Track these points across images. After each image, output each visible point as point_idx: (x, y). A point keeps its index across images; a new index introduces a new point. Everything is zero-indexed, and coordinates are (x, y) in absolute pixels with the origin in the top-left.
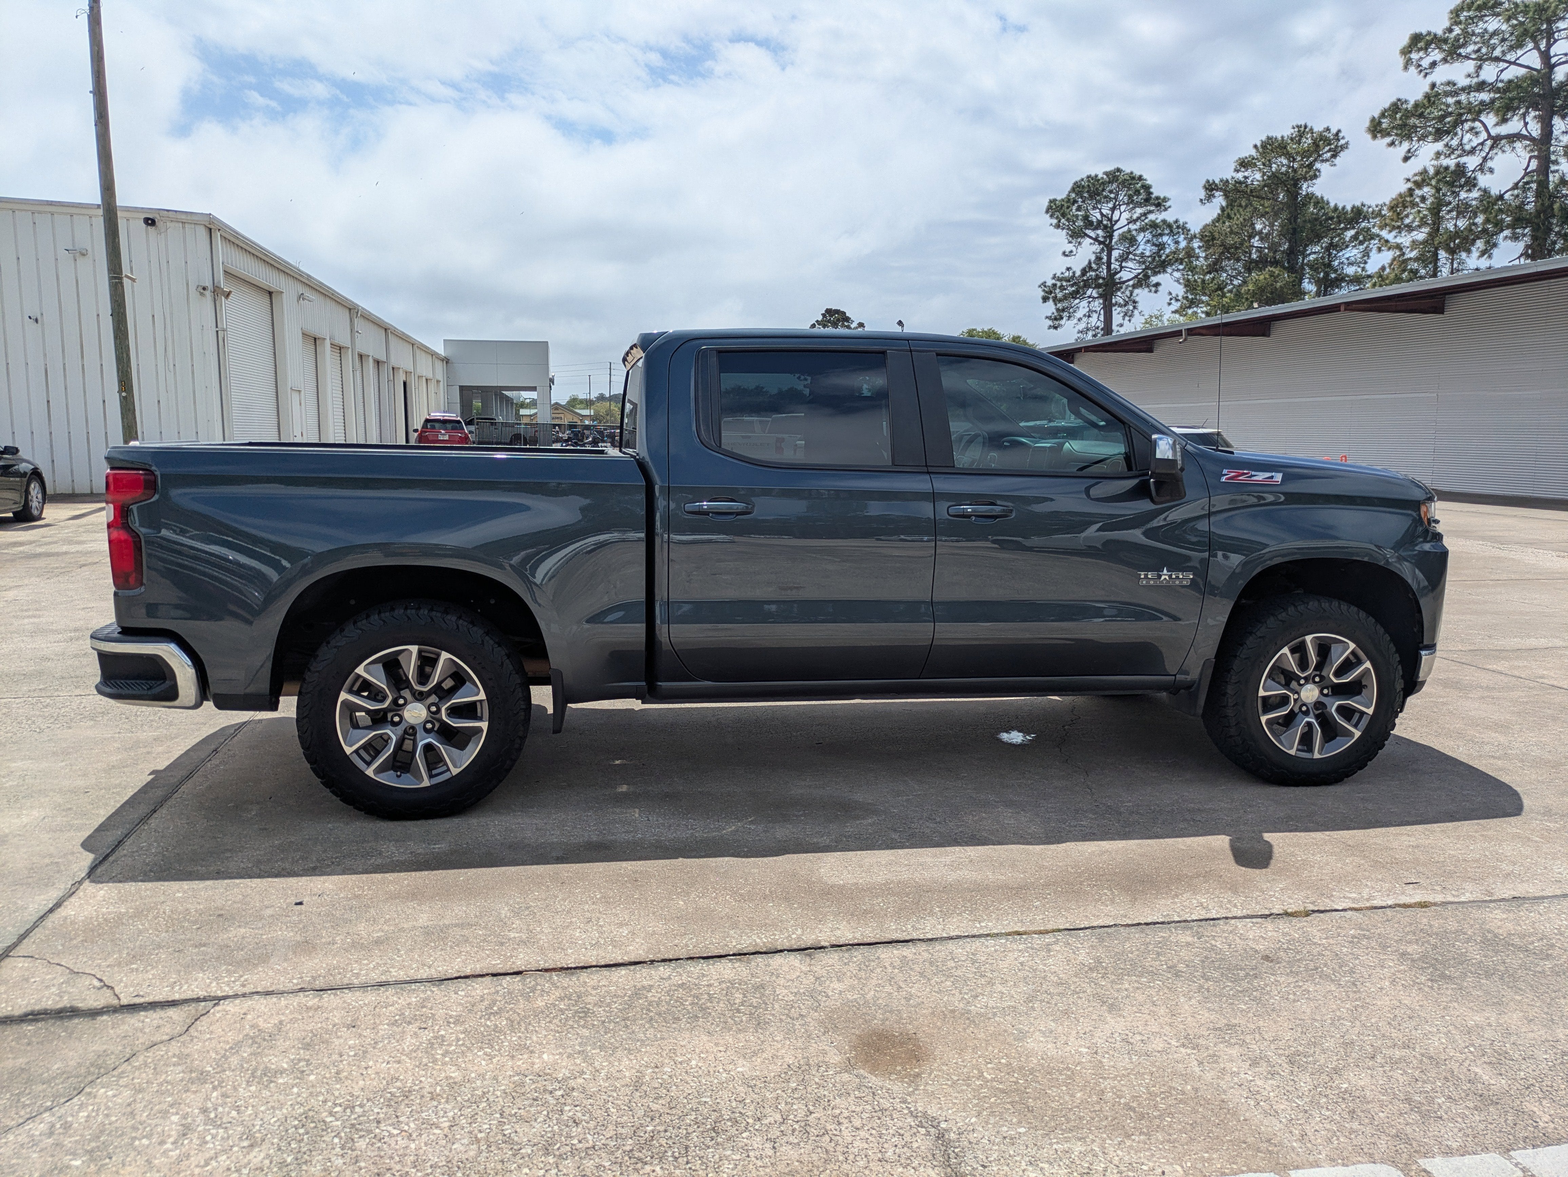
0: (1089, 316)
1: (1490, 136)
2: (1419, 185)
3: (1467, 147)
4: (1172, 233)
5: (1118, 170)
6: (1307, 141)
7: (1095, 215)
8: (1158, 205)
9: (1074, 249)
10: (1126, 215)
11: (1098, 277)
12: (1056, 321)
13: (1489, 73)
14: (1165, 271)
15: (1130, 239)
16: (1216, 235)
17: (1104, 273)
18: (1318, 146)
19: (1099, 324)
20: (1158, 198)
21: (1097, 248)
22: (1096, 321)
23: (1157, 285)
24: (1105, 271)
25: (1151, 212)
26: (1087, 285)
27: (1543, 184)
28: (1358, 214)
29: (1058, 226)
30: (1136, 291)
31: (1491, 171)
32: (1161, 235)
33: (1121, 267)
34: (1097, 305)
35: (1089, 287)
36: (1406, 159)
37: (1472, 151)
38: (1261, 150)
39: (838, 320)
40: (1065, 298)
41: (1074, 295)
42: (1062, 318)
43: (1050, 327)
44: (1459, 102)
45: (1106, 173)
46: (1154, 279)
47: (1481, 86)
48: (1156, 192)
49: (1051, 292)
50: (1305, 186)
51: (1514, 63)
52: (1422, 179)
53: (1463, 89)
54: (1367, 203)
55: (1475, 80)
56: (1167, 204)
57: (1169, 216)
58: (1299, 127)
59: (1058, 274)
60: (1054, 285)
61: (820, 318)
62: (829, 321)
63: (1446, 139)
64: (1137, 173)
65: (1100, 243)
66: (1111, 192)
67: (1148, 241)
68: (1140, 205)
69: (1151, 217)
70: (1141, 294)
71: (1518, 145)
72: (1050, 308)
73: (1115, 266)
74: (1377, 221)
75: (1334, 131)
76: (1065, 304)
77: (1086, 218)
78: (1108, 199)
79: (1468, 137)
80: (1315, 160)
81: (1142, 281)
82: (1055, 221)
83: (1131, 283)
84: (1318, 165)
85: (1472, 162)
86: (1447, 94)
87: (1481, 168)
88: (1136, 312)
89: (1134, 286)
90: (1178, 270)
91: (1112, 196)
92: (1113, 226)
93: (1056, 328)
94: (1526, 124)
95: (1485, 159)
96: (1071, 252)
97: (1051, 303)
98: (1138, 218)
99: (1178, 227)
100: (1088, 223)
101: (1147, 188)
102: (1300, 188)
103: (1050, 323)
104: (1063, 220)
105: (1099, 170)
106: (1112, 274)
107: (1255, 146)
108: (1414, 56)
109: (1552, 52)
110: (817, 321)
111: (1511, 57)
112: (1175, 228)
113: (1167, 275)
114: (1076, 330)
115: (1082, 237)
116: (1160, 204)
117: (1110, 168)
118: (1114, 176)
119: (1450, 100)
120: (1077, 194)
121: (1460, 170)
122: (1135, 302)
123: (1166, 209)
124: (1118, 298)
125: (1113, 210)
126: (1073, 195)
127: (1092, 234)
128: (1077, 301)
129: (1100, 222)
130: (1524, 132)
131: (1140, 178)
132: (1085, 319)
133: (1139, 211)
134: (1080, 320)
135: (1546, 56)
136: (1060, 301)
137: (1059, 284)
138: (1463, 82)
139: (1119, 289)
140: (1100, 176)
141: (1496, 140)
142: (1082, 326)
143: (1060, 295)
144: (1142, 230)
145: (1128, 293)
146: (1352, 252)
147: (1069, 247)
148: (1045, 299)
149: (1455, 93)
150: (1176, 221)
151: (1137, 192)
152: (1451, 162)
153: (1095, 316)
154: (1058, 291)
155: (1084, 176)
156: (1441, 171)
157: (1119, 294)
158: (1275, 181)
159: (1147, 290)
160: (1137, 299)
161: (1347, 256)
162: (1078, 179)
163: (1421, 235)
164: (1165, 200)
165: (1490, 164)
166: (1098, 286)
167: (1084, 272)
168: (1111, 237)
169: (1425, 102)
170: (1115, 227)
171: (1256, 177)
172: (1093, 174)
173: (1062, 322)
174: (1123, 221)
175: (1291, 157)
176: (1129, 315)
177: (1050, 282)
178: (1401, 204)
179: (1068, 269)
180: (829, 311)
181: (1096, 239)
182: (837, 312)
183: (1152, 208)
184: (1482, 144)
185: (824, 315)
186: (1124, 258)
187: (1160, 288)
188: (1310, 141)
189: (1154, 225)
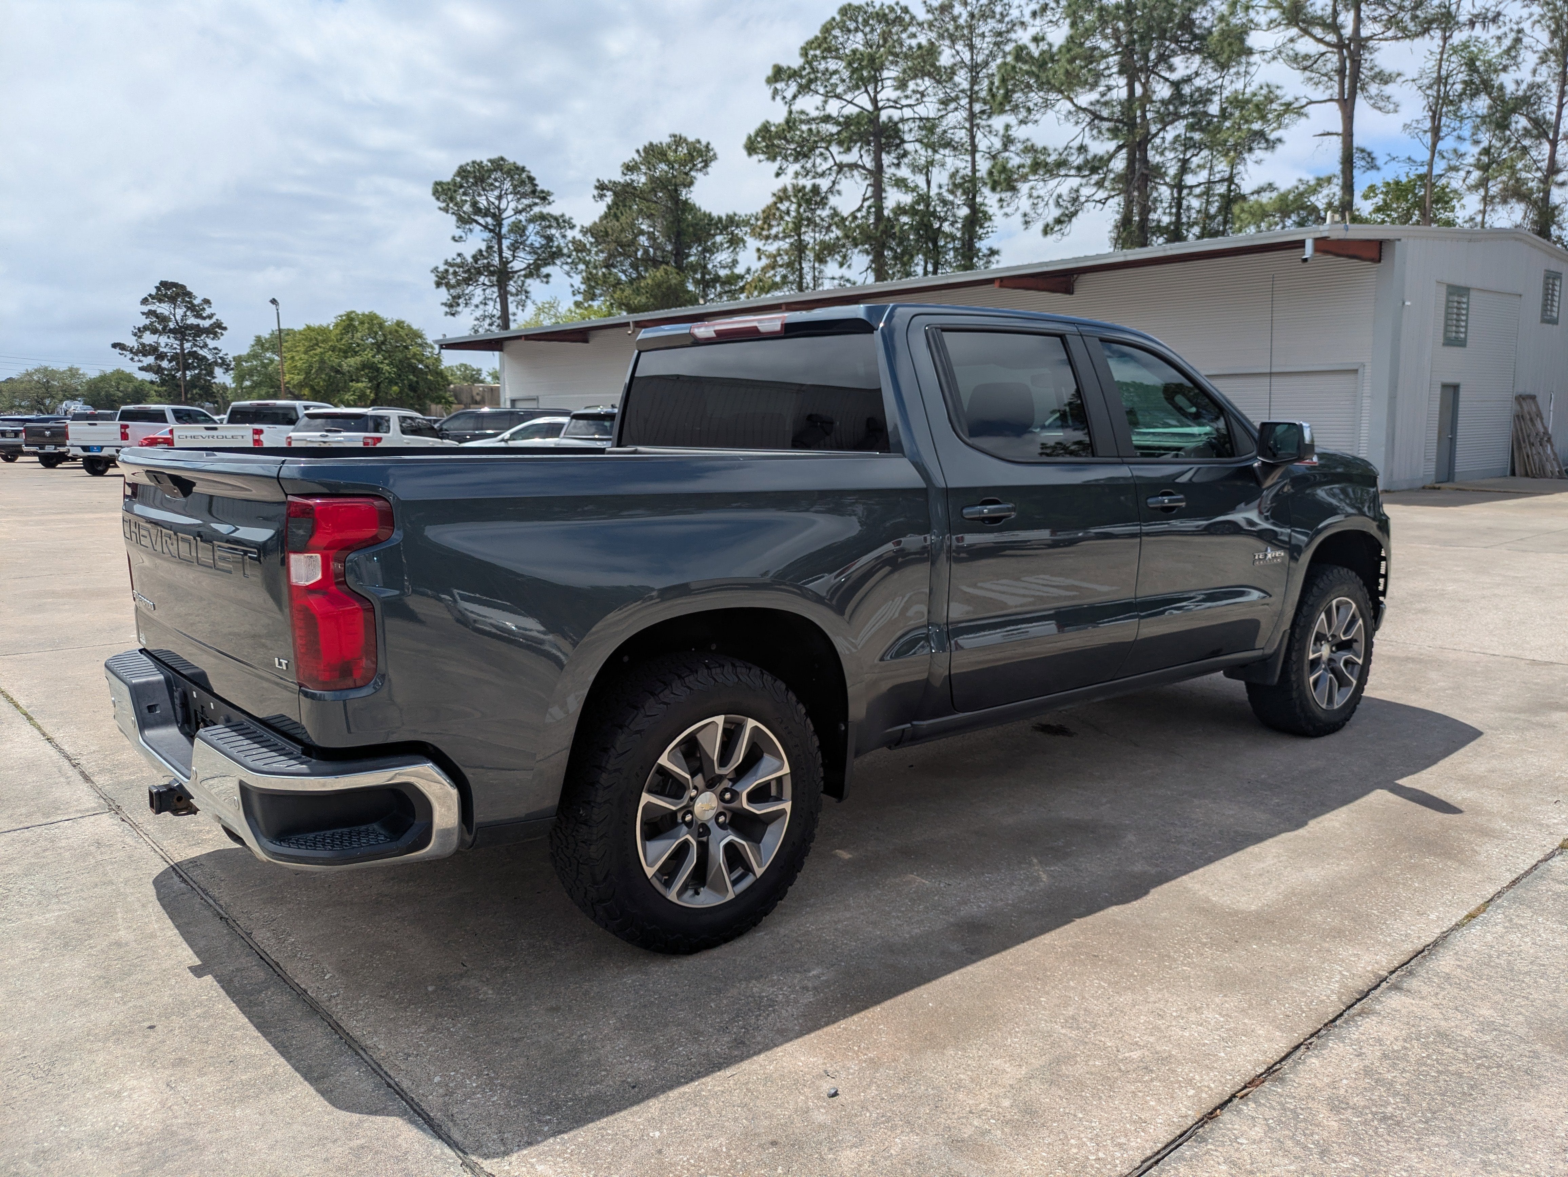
0: (485, 304)
1: (835, 164)
2: (781, 200)
3: (819, 170)
4: (559, 226)
5: (502, 159)
6: (683, 150)
7: (483, 202)
8: (544, 199)
9: (463, 235)
10: (513, 205)
11: (489, 265)
12: (452, 307)
13: (834, 107)
14: (554, 263)
15: (519, 229)
16: (610, 231)
17: (496, 261)
18: (693, 156)
19: (495, 312)
20: (542, 192)
21: (487, 235)
22: (494, 309)
23: (548, 276)
24: (497, 259)
25: (536, 204)
26: (479, 273)
27: (879, 209)
28: (732, 221)
29: (446, 210)
30: (529, 281)
31: (839, 193)
32: (550, 227)
33: (514, 257)
34: (493, 293)
35: (482, 274)
36: (778, 175)
37: (823, 175)
38: (643, 154)
39: (178, 295)
40: (458, 283)
41: (467, 281)
42: (458, 305)
43: (446, 314)
44: (810, 130)
45: (490, 161)
46: (545, 270)
47: (827, 119)
48: (541, 186)
49: (444, 278)
50: (684, 193)
51: (851, 102)
52: (782, 196)
53: (814, 119)
54: (738, 212)
55: (822, 113)
56: (551, 198)
57: (553, 209)
58: (675, 136)
59: (450, 260)
60: (447, 271)
61: (154, 292)
62: (165, 295)
63: (802, 162)
64: (520, 164)
65: (491, 231)
66: (496, 180)
67: (538, 233)
68: (524, 195)
69: (536, 210)
70: (533, 285)
71: (855, 173)
72: (443, 294)
73: (507, 254)
74: (748, 229)
75: (704, 143)
76: (458, 291)
77: (474, 204)
78: (493, 187)
79: (819, 161)
80: (691, 169)
81: (533, 271)
82: (443, 205)
83: (523, 273)
84: (693, 173)
85: (824, 184)
86: (802, 122)
87: (831, 190)
88: (529, 302)
89: (526, 276)
90: (567, 263)
91: (497, 184)
92: (500, 214)
93: (453, 315)
94: (861, 156)
95: (834, 183)
96: (461, 237)
97: (443, 289)
98: (523, 210)
99: (564, 221)
100: (477, 210)
101: (531, 179)
102: (680, 194)
103: (447, 309)
104: (451, 205)
105: (484, 157)
106: (504, 263)
107: (638, 151)
108: (780, 86)
109: (879, 97)
110: (150, 295)
111: (849, 97)
112: (563, 223)
113: (557, 268)
114: (473, 317)
115: (471, 223)
116: (544, 197)
117: (494, 156)
118: (498, 164)
119: (804, 127)
120: (462, 178)
121: (816, 189)
122: (527, 292)
123: (549, 203)
124: (512, 287)
125: (500, 198)
126: (458, 179)
127: (481, 221)
128: (471, 288)
129: (488, 210)
130: (860, 163)
131: (523, 169)
132: (481, 307)
133: (526, 202)
134: (477, 306)
135: (874, 101)
136: (453, 287)
137: (451, 270)
138: (814, 113)
139: (510, 279)
140: (485, 162)
141: (841, 167)
142: (479, 313)
143: (453, 281)
144: (531, 220)
145: (520, 283)
146: (723, 257)
147: (458, 233)
148: (438, 285)
149: (808, 122)
150: (563, 216)
151: (523, 183)
152: (807, 183)
153: (491, 303)
154: (450, 277)
155: (469, 161)
156: (799, 190)
157: (511, 283)
158: (658, 184)
159: (538, 280)
160: (529, 289)
161: (719, 260)
162: (463, 163)
163: (785, 245)
164: (549, 194)
165: (837, 187)
166: (492, 273)
167: (475, 258)
168: (500, 225)
169: (786, 127)
170: (504, 215)
171: (640, 179)
172: (478, 161)
173: (459, 309)
174: (509, 212)
175: (670, 164)
176: (522, 304)
177: (442, 268)
178: (769, 215)
179: (459, 255)
180: (164, 284)
181: (486, 227)
182: (175, 285)
183: (537, 201)
184: (830, 169)
185: (158, 288)
186: (514, 248)
187: (551, 279)
188: (685, 151)
189: (542, 217)
